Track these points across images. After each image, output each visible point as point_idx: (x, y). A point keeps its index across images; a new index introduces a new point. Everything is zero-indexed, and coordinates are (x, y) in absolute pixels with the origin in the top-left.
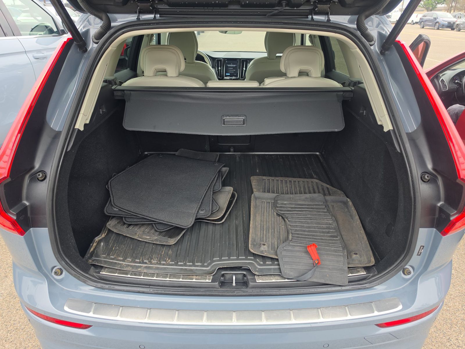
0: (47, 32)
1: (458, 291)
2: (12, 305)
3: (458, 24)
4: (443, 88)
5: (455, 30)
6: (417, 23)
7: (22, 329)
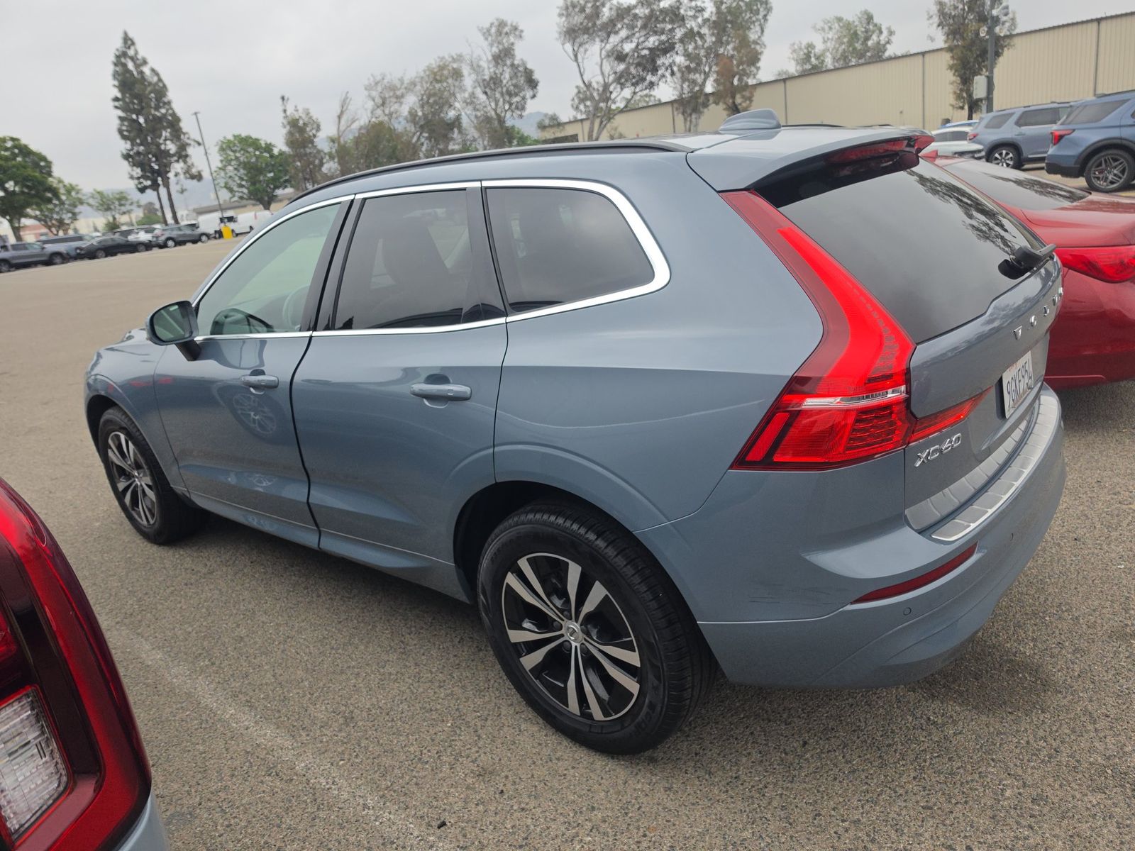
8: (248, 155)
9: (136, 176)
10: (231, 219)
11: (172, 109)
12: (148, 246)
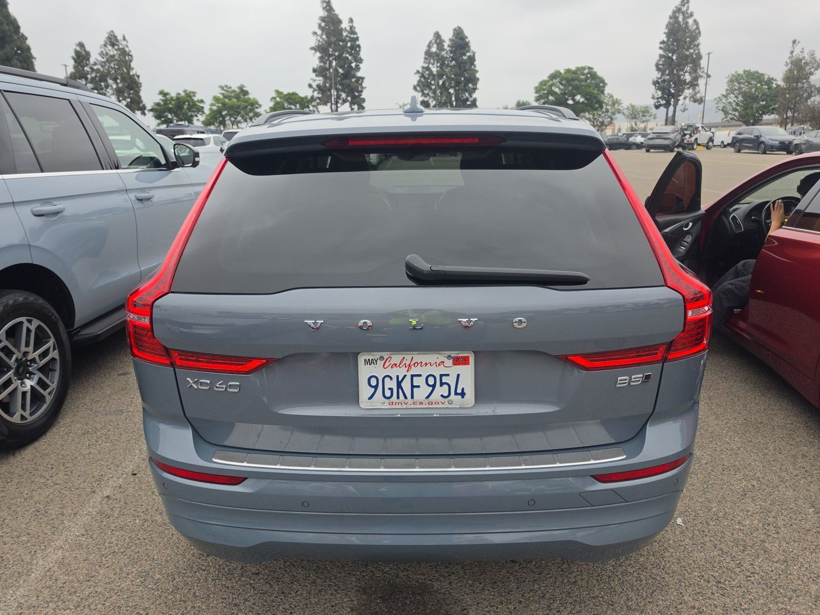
0: (152, 165)
1: (759, 507)
2: (105, 526)
3: (797, 144)
4: (736, 228)
5: (794, 153)
6: (728, 145)
7: (122, 553)
8: (750, 86)
9: (656, 96)
11: (699, 50)
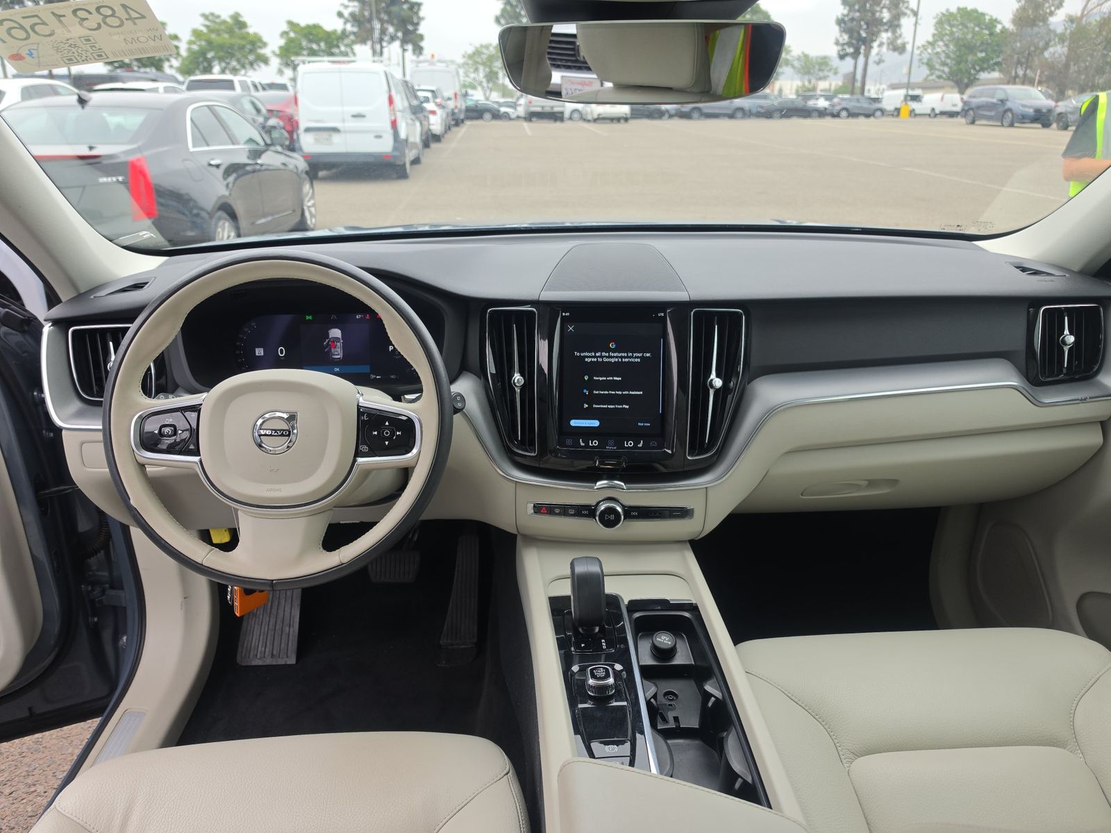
3: (1060, 114)
8: (965, 30)
9: (841, 41)
10: (916, 98)
12: (822, 113)
